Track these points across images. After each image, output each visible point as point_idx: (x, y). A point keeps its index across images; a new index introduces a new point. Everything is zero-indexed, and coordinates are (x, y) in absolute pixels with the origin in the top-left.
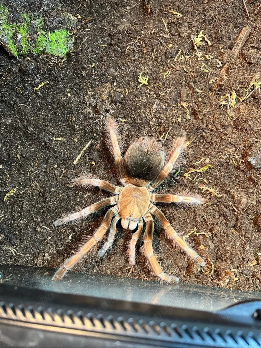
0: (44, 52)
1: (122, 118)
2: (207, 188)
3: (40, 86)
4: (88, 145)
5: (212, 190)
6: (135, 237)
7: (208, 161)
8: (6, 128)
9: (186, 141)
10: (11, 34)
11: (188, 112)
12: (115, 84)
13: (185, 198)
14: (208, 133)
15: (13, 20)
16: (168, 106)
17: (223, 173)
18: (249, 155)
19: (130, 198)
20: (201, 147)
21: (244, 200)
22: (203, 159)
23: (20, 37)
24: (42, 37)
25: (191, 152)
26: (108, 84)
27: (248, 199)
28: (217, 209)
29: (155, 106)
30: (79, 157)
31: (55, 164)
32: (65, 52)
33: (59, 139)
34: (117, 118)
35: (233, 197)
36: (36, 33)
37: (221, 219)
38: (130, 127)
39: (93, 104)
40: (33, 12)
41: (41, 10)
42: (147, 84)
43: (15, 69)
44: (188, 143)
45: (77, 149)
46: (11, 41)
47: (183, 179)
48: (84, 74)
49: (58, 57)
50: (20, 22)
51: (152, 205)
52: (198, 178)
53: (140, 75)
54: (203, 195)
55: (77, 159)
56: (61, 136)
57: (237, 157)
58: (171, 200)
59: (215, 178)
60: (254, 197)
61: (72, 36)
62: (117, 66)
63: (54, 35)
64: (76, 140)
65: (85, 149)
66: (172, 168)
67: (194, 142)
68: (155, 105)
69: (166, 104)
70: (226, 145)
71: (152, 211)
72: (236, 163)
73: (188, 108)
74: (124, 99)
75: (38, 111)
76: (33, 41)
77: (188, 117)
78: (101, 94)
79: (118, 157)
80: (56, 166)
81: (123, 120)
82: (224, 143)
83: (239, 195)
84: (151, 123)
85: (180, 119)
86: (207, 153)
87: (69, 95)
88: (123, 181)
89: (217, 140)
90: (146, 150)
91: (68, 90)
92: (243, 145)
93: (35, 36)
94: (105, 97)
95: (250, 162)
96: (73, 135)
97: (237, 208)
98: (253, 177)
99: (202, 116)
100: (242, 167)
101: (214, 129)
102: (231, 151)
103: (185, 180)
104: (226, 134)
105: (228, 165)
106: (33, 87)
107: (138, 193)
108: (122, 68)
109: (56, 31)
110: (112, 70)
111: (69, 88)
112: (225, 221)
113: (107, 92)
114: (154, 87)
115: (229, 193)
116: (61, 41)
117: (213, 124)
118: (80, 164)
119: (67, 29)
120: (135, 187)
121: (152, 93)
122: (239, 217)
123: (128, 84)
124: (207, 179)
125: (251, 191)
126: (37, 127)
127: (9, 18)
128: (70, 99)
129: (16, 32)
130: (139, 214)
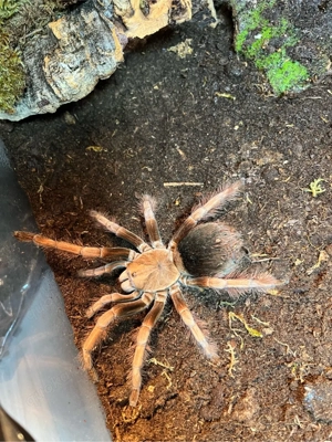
0: (264, 71)
1: (250, 197)
2: (233, 353)
3: (224, 95)
4: (195, 184)
5: (234, 361)
6: (114, 297)
7: (269, 331)
8: (158, 99)
9: (277, 288)
10: (253, 27)
11: (317, 266)
12: (286, 162)
13: (196, 328)
14: (307, 311)
15: (268, 16)
16: (306, 238)
17: (268, 363)
18: (314, 384)
19: (154, 262)
20: (283, 313)
21: (248, 414)
22: (267, 324)
23: (259, 36)
24: (278, 56)
25: (267, 303)
26: (280, 156)
27: (253, 418)
28: (215, 382)
29: (292, 222)
30: (175, 184)
31: (151, 167)
32: (283, 90)
33: (181, 153)
34: (246, 191)
35: (243, 396)
36: (277, 47)
37: (206, 397)
38: (246, 212)
39: (243, 157)
40: (296, 27)
41: (305, 31)
42: (315, 195)
43: (222, 61)
44: (275, 292)
45: (182, 177)
46: (246, 33)
47: (225, 314)
48: (271, 124)
49: (271, 87)
50: (274, 24)
51: (165, 294)
52: (239, 333)
53: (319, 180)
54: (221, 353)
55: (171, 184)
56: (185, 152)
57: (302, 369)
58: (181, 312)
59: (255, 356)
60: (262, 427)
61: (306, 82)
62: (309, 150)
63: (291, 64)
64: (191, 168)
65: (187, 184)
66: (221, 288)
67: (282, 298)
68: (294, 221)
69: (305, 233)
70: (307, 344)
71: (158, 299)
72: (293, 374)
73: (322, 263)
74: (274, 183)
75: (197, 113)
76: (266, 52)
77: (309, 272)
78: (261, 156)
79: (193, 218)
80: (150, 170)
81: (249, 200)
82: (308, 340)
83: (250, 403)
84: (268, 232)
85: (298, 262)
86: (279, 324)
87: (236, 128)
88: (172, 243)
89: (306, 327)
90: (218, 241)
91: (241, 123)
92: (324, 367)
93: (273, 49)
94: (261, 162)
95: (305, 391)
96: (194, 162)
97: (233, 411)
98: (289, 410)
99: (325, 288)
100: (294, 384)
101: (319, 314)
102: (305, 356)
103: (225, 319)
104: (322, 334)
105: (283, 364)
106: (219, 90)
107: (165, 268)
108: (312, 156)
109: (297, 63)
110: (300, 147)
111: (244, 123)
112: (205, 403)
113: (269, 160)
114: (316, 206)
115: (245, 386)
116: (291, 77)
117: (325, 309)
118: (167, 190)
119: (310, 72)
120: (172, 260)
121: (308, 209)
122: (223, 421)
123: (297, 175)
124: (246, 347)
125: (269, 418)
126: (178, 125)
127: (267, 10)
128: (232, 131)
129: (260, 30)
130: (142, 283)
